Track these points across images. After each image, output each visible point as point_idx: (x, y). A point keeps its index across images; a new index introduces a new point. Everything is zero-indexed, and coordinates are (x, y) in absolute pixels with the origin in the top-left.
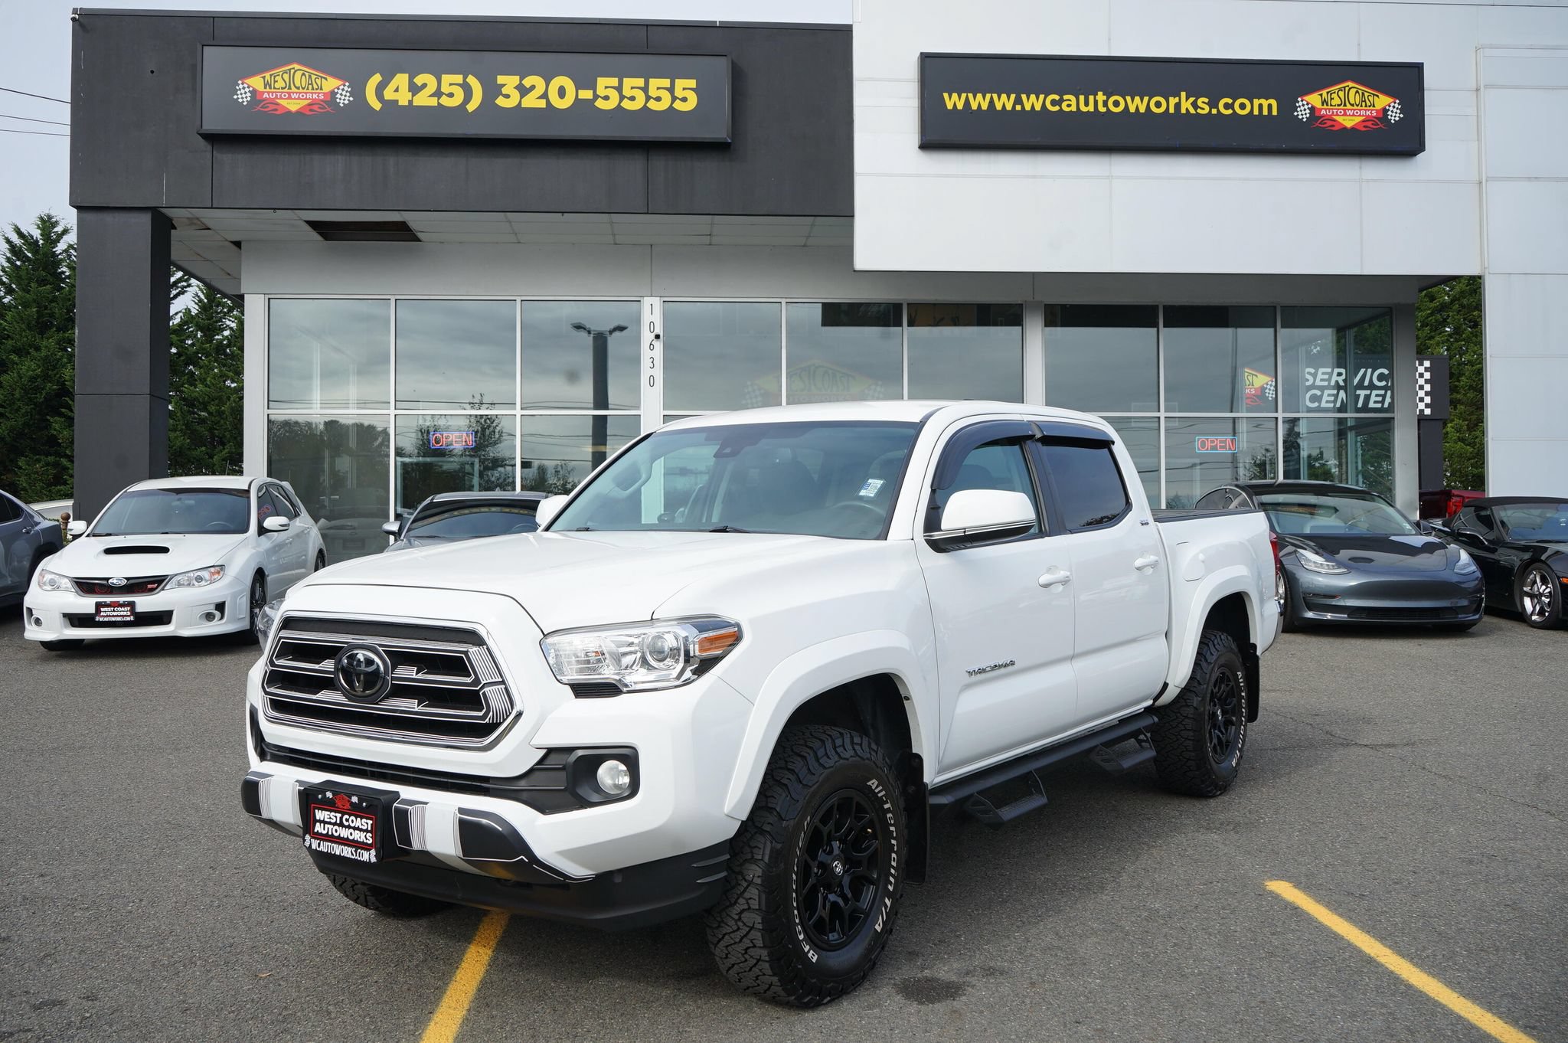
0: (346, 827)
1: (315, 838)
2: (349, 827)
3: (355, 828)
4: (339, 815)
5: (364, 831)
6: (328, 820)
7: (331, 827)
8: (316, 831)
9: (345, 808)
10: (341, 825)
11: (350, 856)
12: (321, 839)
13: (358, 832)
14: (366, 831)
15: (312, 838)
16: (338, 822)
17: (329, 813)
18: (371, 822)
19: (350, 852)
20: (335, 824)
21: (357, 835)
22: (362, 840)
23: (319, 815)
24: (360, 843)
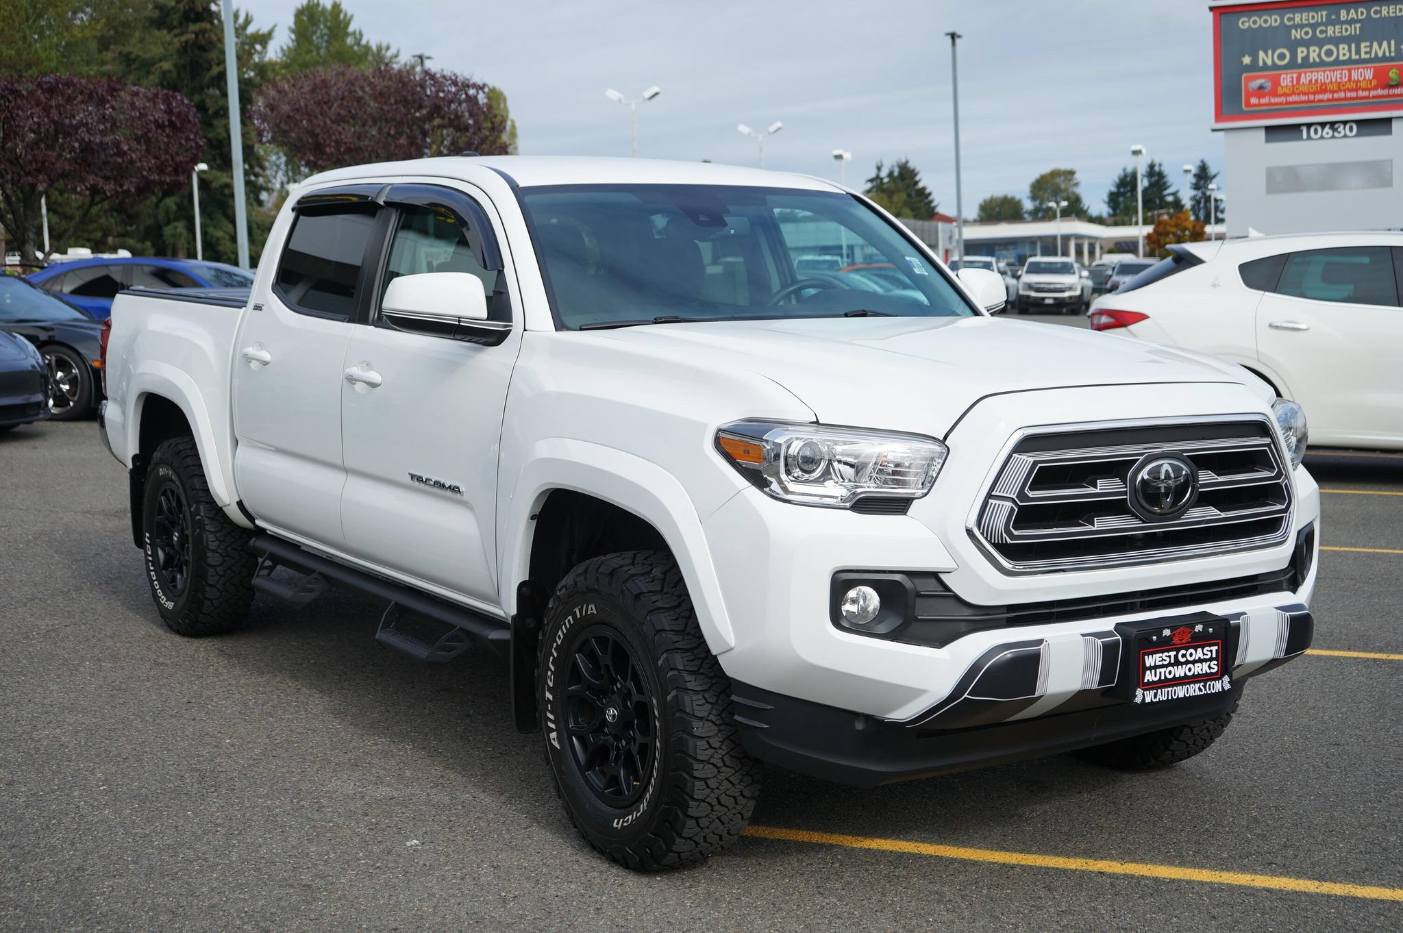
0: (1182, 664)
1: (1148, 690)
2: (1187, 662)
3: (1194, 662)
4: (1173, 654)
5: (1205, 660)
6: (1161, 663)
7: (1162, 670)
8: (1146, 681)
9: (1184, 641)
10: (1177, 663)
11: (1198, 692)
12: (1157, 688)
13: (1200, 665)
14: (1211, 659)
15: (1144, 690)
16: (1172, 661)
17: (1160, 655)
18: (1216, 648)
19: (1197, 690)
20: (1170, 665)
21: (1198, 669)
22: (1204, 672)
23: (1150, 661)
24: (1203, 675)
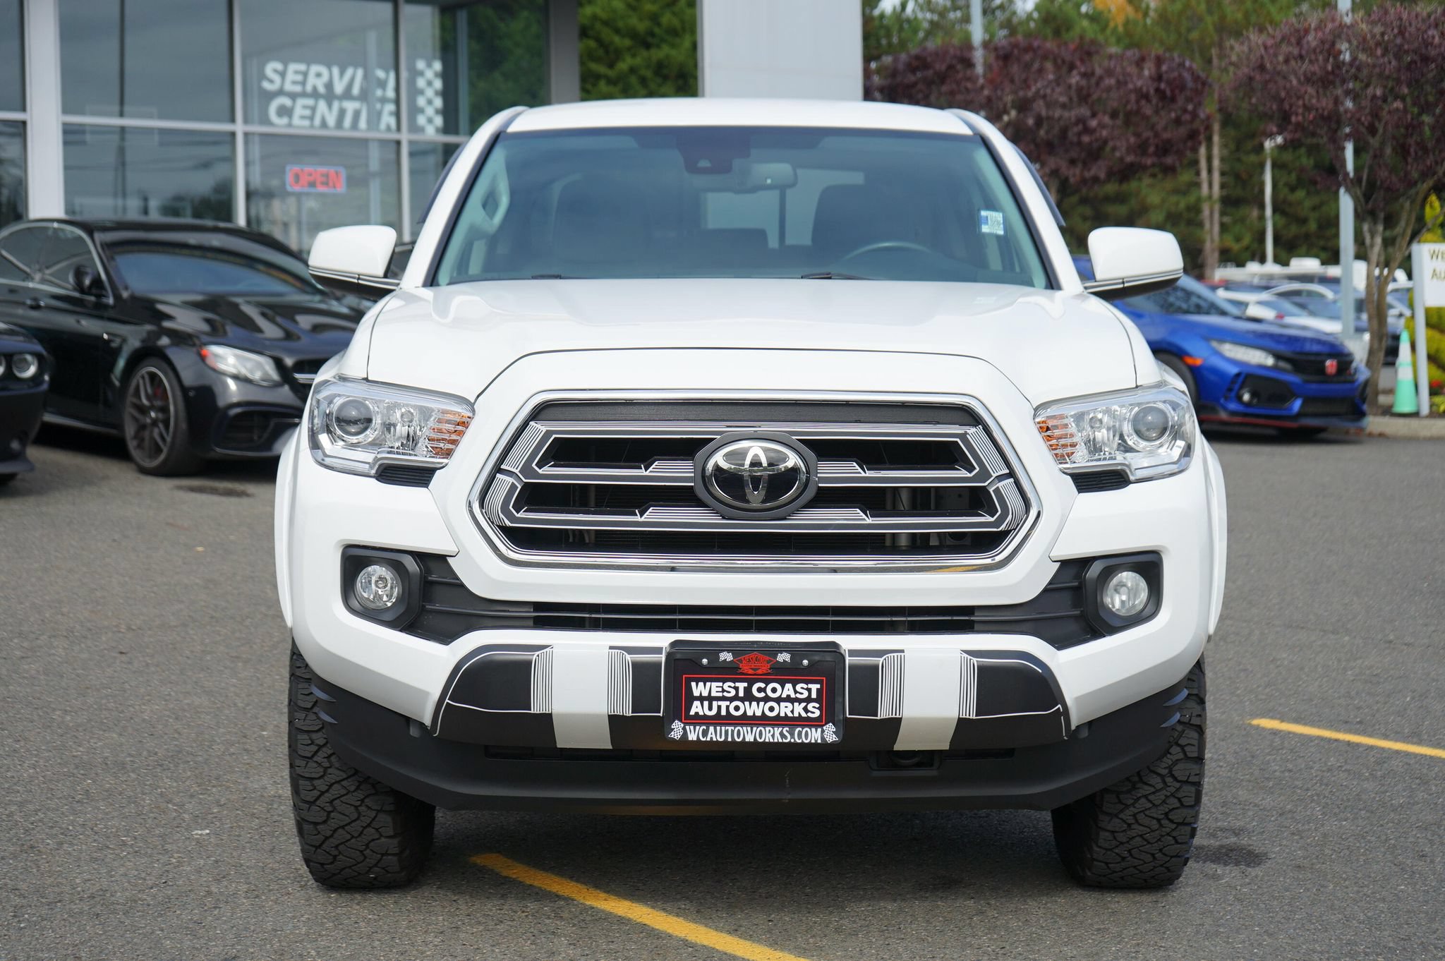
0: (758, 700)
1: (695, 725)
2: (767, 699)
3: (779, 700)
4: (742, 686)
5: (800, 701)
6: (720, 695)
7: (724, 704)
8: (692, 713)
9: (759, 672)
10: (749, 697)
11: (778, 739)
12: (708, 725)
13: (789, 705)
14: (809, 700)
15: (686, 724)
16: (741, 694)
17: (721, 684)
18: (818, 686)
19: (778, 734)
20: (735, 698)
21: (785, 709)
22: (796, 715)
23: (698, 689)
24: (793, 719)
